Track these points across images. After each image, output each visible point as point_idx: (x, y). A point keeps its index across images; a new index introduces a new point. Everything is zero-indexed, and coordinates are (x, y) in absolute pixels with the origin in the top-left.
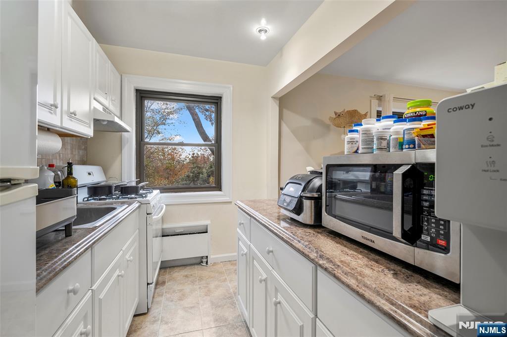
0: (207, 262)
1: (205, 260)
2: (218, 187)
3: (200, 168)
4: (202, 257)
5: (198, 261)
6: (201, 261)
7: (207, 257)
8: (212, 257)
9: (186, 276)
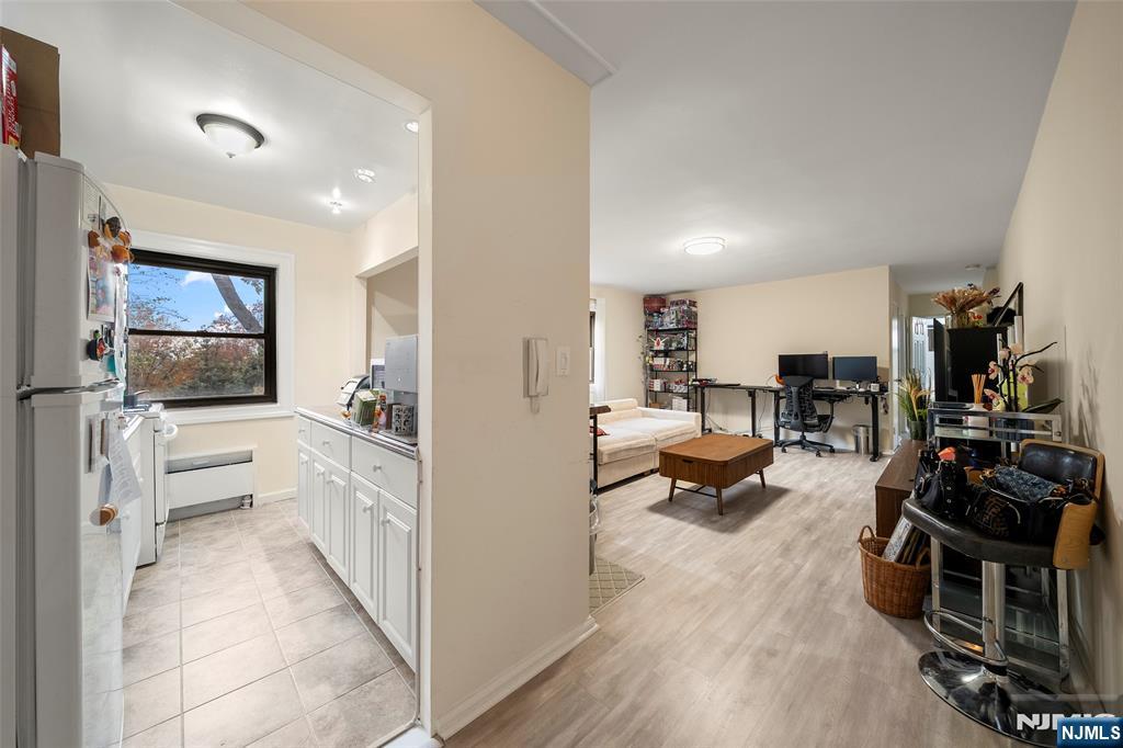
0: (251, 504)
1: (248, 501)
2: (271, 396)
3: (223, 369)
4: (243, 498)
5: (237, 504)
6: (242, 503)
7: (251, 496)
8: (260, 496)
9: (216, 523)
